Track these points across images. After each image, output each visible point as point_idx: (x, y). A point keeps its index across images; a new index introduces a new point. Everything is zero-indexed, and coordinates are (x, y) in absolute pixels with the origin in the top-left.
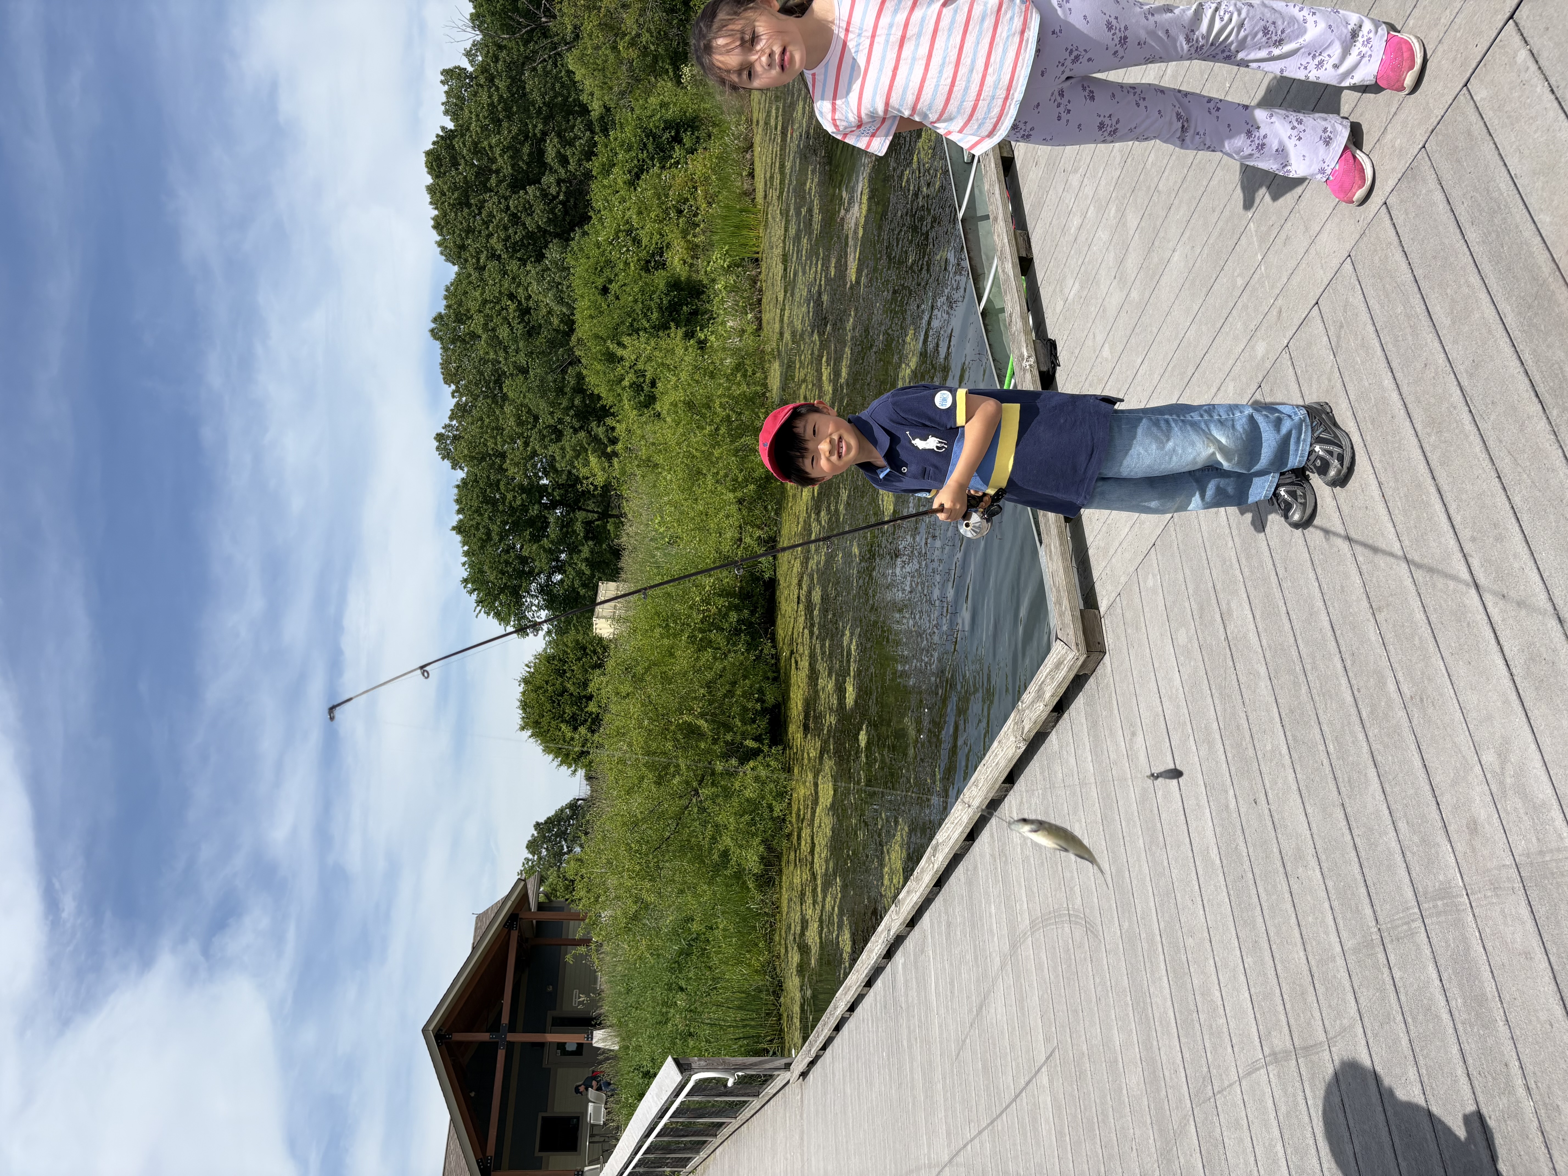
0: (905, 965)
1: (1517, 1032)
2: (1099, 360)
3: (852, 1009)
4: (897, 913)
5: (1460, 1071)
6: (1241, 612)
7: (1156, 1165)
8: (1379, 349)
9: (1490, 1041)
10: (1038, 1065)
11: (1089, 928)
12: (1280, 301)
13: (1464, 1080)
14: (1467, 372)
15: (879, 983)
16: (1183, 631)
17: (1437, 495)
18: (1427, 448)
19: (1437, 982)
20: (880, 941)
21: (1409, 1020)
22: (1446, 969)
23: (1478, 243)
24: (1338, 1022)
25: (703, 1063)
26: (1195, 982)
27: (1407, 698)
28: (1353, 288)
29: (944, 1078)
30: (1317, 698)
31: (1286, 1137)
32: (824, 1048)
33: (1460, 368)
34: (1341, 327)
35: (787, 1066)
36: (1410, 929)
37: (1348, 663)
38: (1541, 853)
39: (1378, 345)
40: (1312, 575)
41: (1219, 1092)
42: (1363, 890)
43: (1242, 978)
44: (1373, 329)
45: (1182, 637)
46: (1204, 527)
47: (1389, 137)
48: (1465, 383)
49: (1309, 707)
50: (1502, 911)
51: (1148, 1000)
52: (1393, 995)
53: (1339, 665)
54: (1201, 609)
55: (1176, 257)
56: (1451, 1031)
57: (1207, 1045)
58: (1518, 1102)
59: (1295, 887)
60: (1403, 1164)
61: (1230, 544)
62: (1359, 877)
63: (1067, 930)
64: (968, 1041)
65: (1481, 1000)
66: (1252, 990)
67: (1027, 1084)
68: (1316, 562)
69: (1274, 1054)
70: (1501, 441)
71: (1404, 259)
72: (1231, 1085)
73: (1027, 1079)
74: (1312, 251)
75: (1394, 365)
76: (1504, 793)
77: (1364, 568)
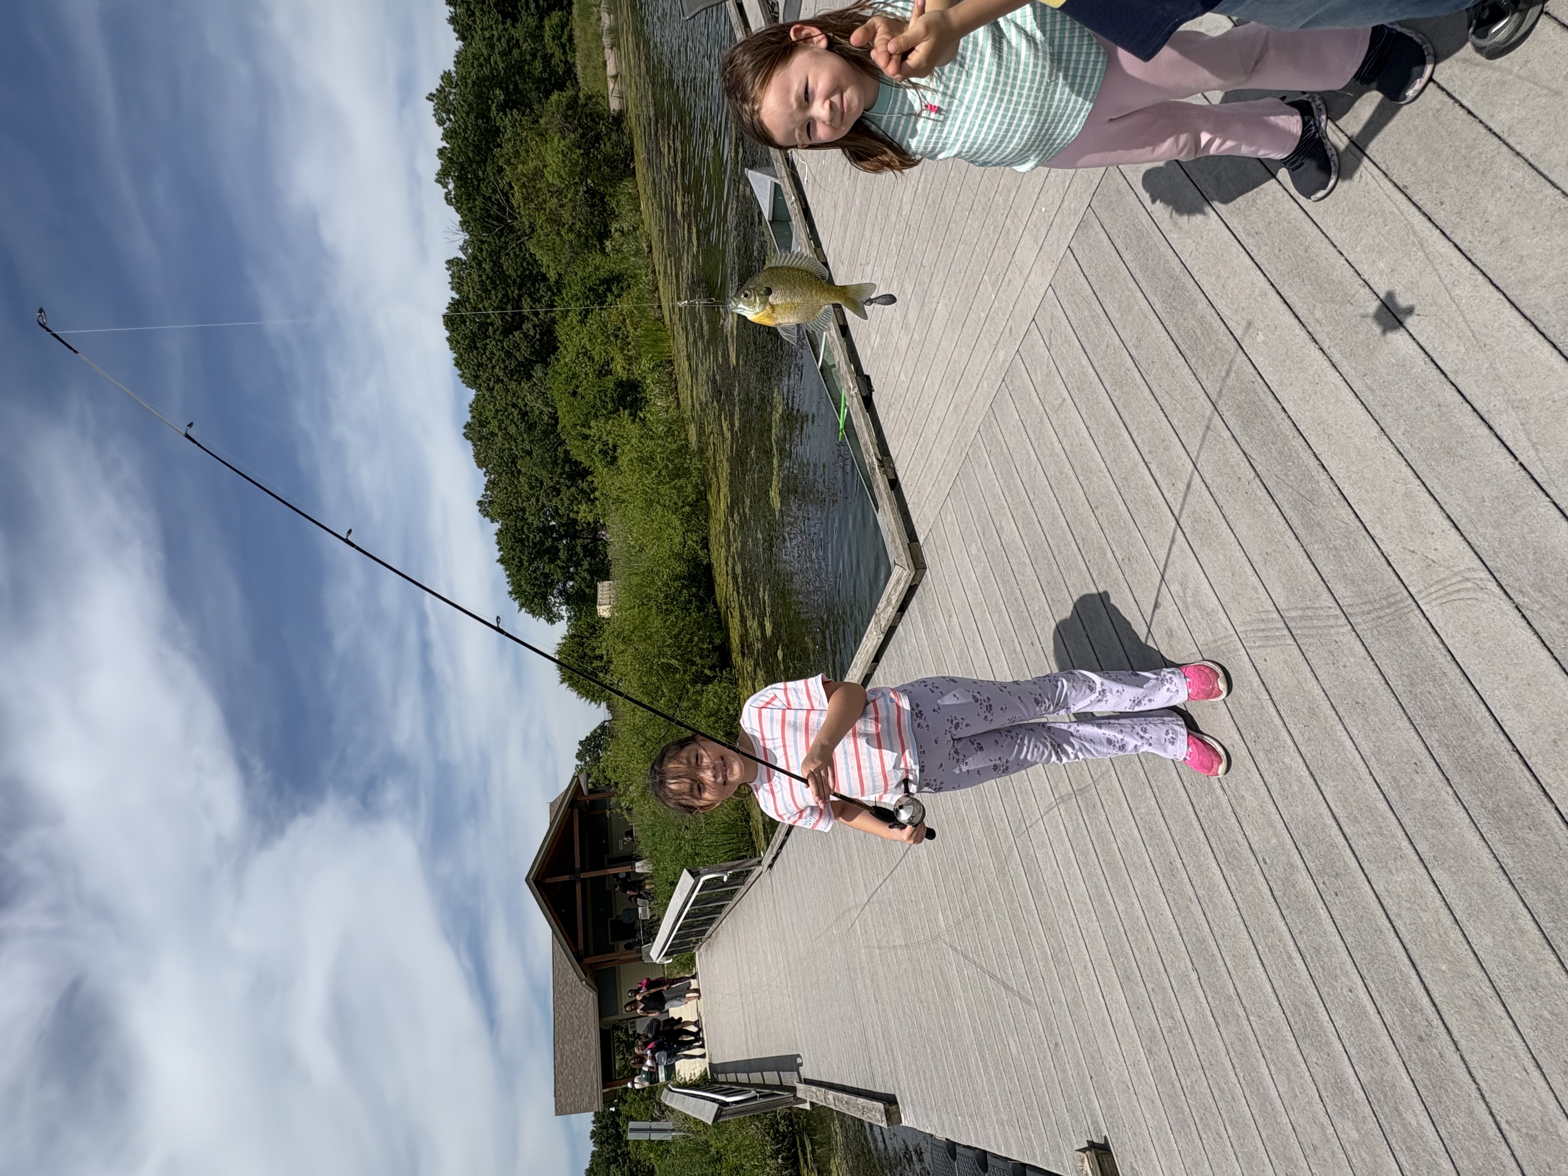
2: (899, 382)
5: (1179, 785)
6: (1009, 527)
7: (996, 878)
12: (1010, 323)
14: (1134, 346)
16: (973, 545)
23: (1132, 261)
24: (1099, 770)
25: (706, 869)
27: (1120, 561)
28: (1056, 306)
30: (1063, 571)
31: (1075, 847)
32: (781, 847)
33: (1129, 344)
34: (1051, 332)
35: (759, 863)
37: (1081, 546)
38: (1215, 641)
39: (1075, 339)
40: (1051, 494)
41: (1030, 827)
44: (1071, 329)
45: (973, 550)
47: (1066, 203)
48: (1133, 353)
49: (1060, 578)
53: (1075, 547)
54: (983, 529)
55: (940, 307)
57: (1020, 800)
58: (1218, 798)
60: (1150, 849)
61: (997, 484)
69: (1061, 797)
70: (1161, 386)
71: (1086, 281)
72: (1037, 821)
74: (1026, 286)
75: (1087, 350)
76: (1187, 608)
77: (1084, 482)
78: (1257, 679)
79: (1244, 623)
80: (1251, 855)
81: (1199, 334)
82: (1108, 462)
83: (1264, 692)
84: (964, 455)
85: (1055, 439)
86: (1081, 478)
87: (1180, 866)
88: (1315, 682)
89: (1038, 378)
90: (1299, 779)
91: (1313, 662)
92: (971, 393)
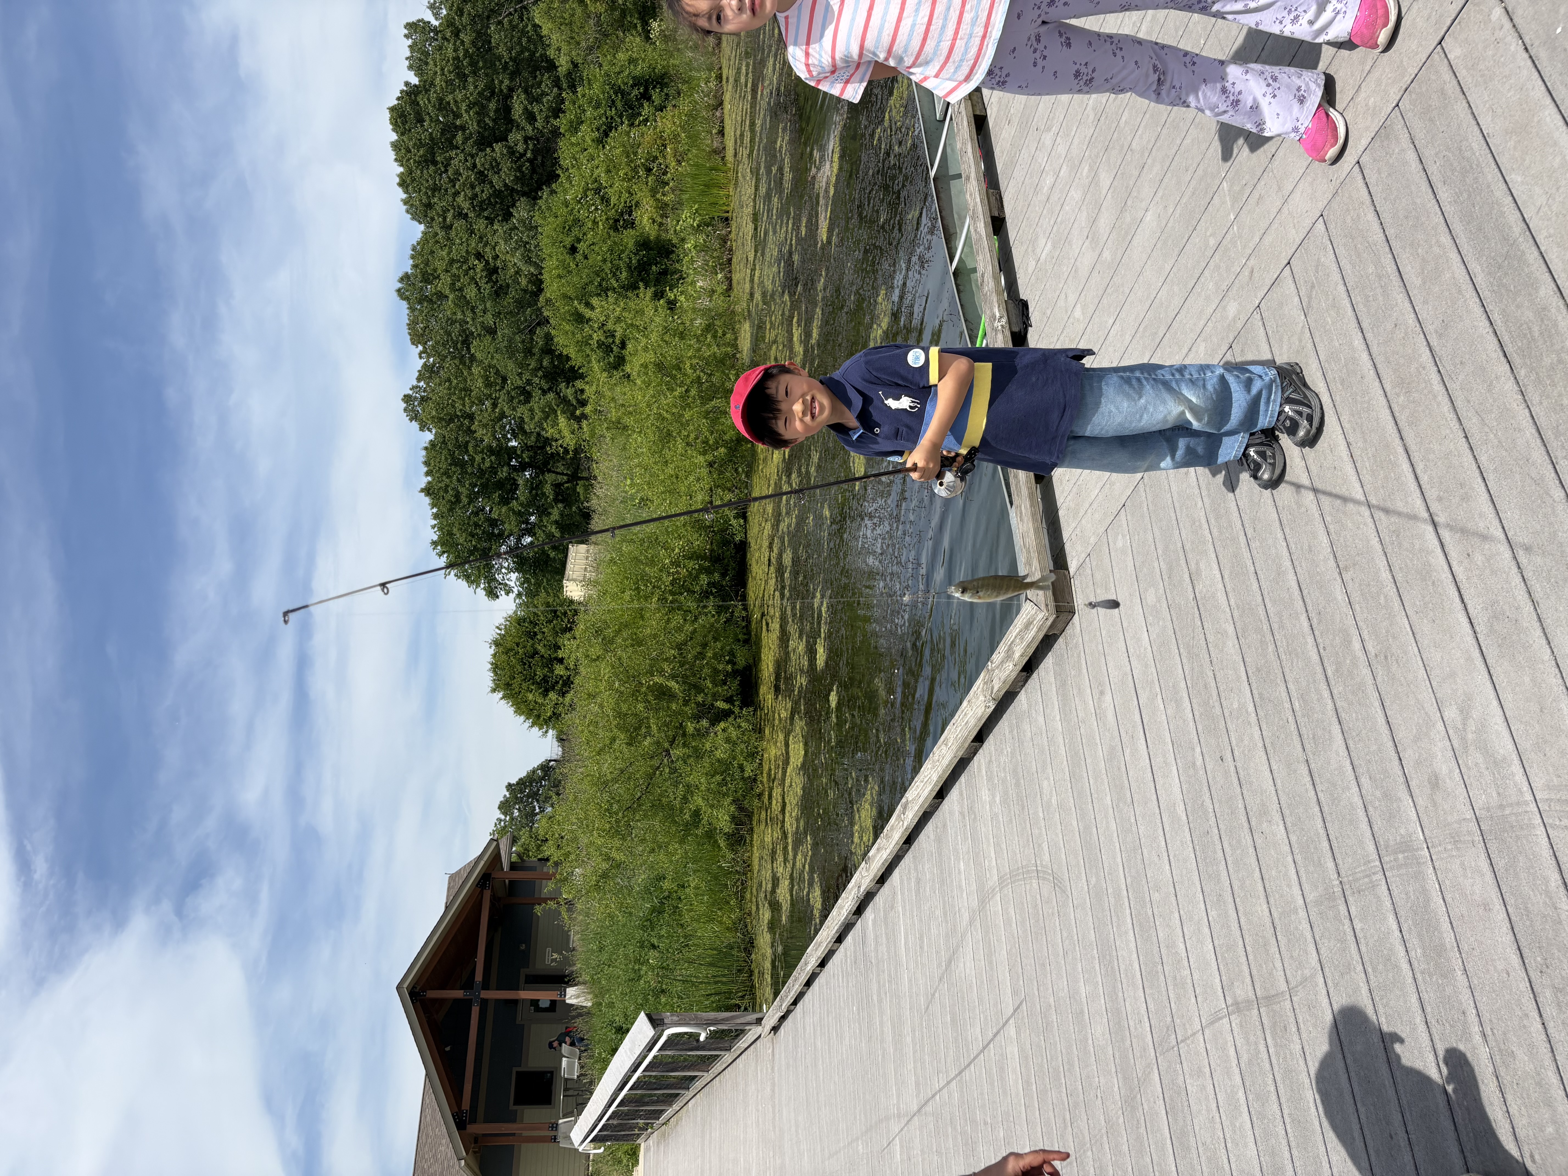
0: (875, 921)
1: (1475, 981)
2: (1071, 320)
3: (822, 964)
4: (867, 870)
5: (1419, 1019)
6: (1210, 572)
7: (1120, 1112)
8: (1350, 309)
9: (1449, 990)
10: (1005, 1018)
11: (1057, 883)
12: (1252, 262)
13: (1422, 1027)
14: (1436, 332)
15: (849, 939)
16: (1152, 591)
17: (1405, 455)
18: (1396, 408)
19: (1397, 933)
20: (851, 898)
21: (1369, 970)
22: (1406, 921)
23: (1450, 203)
24: (1299, 972)
25: (675, 1018)
26: (1161, 935)
27: (1372, 656)
28: (1325, 248)
29: (913, 1031)
30: (1283, 657)
31: (1247, 1084)
32: (795, 1003)
33: (1429, 328)
34: (1313, 287)
35: (759, 1021)
36: (1371, 882)
37: (1315, 622)
38: (1501, 807)
39: (1349, 305)
40: (1280, 535)
41: (1182, 1041)
42: (1326, 844)
43: (1206, 930)
44: (1344, 289)
45: (1151, 598)
46: (1174, 488)
47: (1362, 95)
48: (1434, 342)
49: (1276, 664)
50: (1462, 864)
51: (1114, 953)
52: (1353, 946)
53: (1306, 624)
54: (1170, 569)
55: (1149, 217)
56: (1410, 980)
57: (1171, 996)
59: (1259, 842)
60: (1362, 1110)
61: (1200, 504)
62: (1322, 832)
63: (1035, 885)
64: (937, 995)
65: (1440, 950)
66: (1216, 942)
67: (995, 1036)
68: (1285, 522)
69: (1236, 1003)
70: (1469, 402)
71: (1376, 219)
72: (1194, 1034)
73: (995, 1031)
74: (1285, 210)
75: (1365, 325)
76: (1466, 749)
77: (1331, 527)
78: (1558, 877)
79: (1549, 787)
81: (1536, 334)
86: (1328, 519)
87: (1403, 1143)
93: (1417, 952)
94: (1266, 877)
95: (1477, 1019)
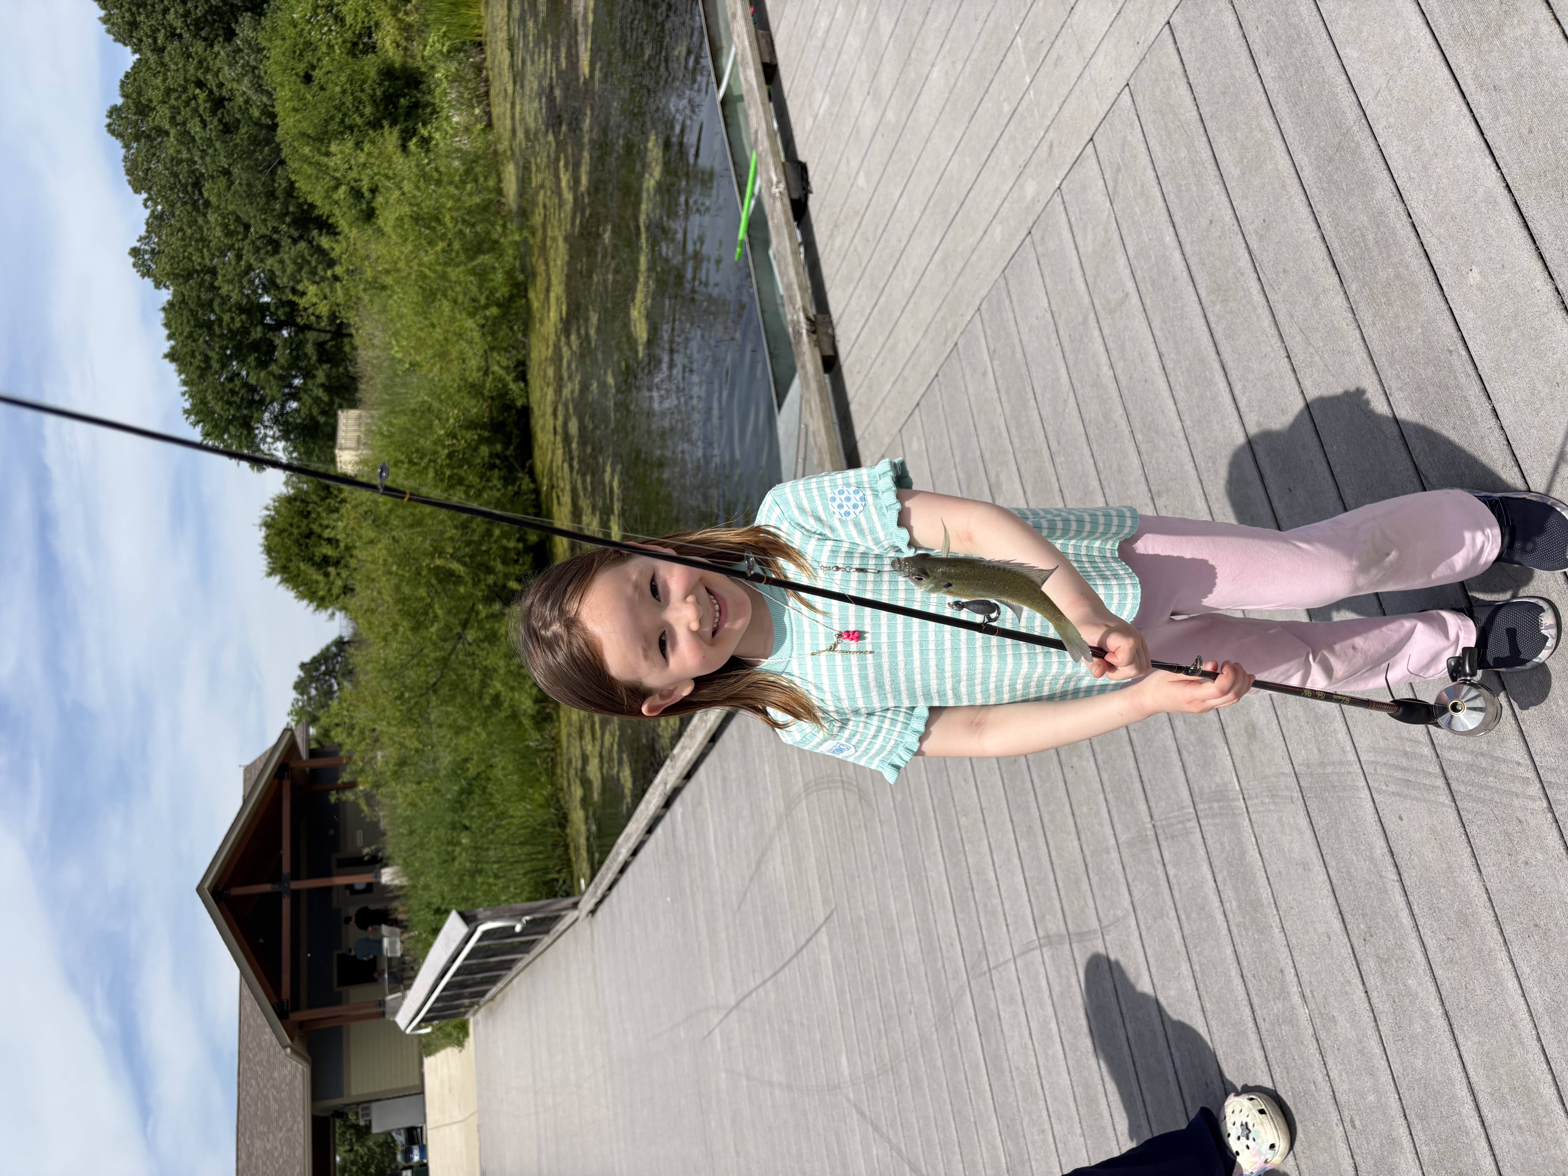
0: (683, 815)
1: (1293, 941)
2: (854, 189)
3: (635, 853)
4: (673, 767)
5: (1234, 972)
7: (934, 1029)
8: (1160, 199)
9: (1266, 946)
10: (817, 925)
11: (862, 796)
12: (1051, 135)
13: (1237, 981)
14: (1256, 232)
15: (659, 830)
17: (1222, 373)
18: (1211, 318)
19: (1211, 883)
20: (658, 793)
21: (1183, 917)
22: (1221, 871)
23: (1273, 78)
24: (1112, 912)
25: (488, 913)
26: (970, 861)
28: (1132, 125)
29: (727, 928)
31: (1060, 1015)
32: (610, 888)
33: (1248, 228)
34: (1119, 169)
35: (575, 905)
36: (1185, 828)
38: (1322, 764)
39: (1159, 194)
40: (1086, 451)
41: (995, 968)
42: (1138, 786)
43: (1016, 861)
44: (1153, 174)
46: (971, 389)
48: (1254, 245)
50: (1280, 819)
51: (923, 874)
52: (1166, 891)
55: (935, 74)
56: (1225, 931)
57: (983, 923)
58: (1293, 1008)
59: (1070, 776)
60: (1176, 1055)
61: (999, 410)
62: (1134, 772)
63: (841, 795)
64: (748, 895)
65: (1256, 905)
66: (1027, 874)
67: (809, 941)
68: (1091, 436)
69: (1048, 936)
70: (1292, 316)
71: (1189, 93)
72: (1006, 962)
73: (807, 936)
74: (1086, 75)
75: (1176, 219)
77: (1143, 447)
78: (1383, 843)
79: (1373, 749)
80: (1332, 1108)
81: (1371, 243)
82: (1188, 423)
83: (1391, 868)
84: (950, 345)
85: (1104, 359)
86: (1139, 437)
88: (1475, 875)
89: (1088, 246)
90: (1426, 1016)
91: (1477, 842)
92: (973, 240)
93: (1232, 905)
94: (1077, 813)
95: (1295, 979)
